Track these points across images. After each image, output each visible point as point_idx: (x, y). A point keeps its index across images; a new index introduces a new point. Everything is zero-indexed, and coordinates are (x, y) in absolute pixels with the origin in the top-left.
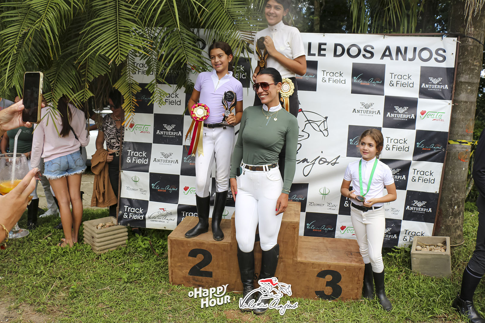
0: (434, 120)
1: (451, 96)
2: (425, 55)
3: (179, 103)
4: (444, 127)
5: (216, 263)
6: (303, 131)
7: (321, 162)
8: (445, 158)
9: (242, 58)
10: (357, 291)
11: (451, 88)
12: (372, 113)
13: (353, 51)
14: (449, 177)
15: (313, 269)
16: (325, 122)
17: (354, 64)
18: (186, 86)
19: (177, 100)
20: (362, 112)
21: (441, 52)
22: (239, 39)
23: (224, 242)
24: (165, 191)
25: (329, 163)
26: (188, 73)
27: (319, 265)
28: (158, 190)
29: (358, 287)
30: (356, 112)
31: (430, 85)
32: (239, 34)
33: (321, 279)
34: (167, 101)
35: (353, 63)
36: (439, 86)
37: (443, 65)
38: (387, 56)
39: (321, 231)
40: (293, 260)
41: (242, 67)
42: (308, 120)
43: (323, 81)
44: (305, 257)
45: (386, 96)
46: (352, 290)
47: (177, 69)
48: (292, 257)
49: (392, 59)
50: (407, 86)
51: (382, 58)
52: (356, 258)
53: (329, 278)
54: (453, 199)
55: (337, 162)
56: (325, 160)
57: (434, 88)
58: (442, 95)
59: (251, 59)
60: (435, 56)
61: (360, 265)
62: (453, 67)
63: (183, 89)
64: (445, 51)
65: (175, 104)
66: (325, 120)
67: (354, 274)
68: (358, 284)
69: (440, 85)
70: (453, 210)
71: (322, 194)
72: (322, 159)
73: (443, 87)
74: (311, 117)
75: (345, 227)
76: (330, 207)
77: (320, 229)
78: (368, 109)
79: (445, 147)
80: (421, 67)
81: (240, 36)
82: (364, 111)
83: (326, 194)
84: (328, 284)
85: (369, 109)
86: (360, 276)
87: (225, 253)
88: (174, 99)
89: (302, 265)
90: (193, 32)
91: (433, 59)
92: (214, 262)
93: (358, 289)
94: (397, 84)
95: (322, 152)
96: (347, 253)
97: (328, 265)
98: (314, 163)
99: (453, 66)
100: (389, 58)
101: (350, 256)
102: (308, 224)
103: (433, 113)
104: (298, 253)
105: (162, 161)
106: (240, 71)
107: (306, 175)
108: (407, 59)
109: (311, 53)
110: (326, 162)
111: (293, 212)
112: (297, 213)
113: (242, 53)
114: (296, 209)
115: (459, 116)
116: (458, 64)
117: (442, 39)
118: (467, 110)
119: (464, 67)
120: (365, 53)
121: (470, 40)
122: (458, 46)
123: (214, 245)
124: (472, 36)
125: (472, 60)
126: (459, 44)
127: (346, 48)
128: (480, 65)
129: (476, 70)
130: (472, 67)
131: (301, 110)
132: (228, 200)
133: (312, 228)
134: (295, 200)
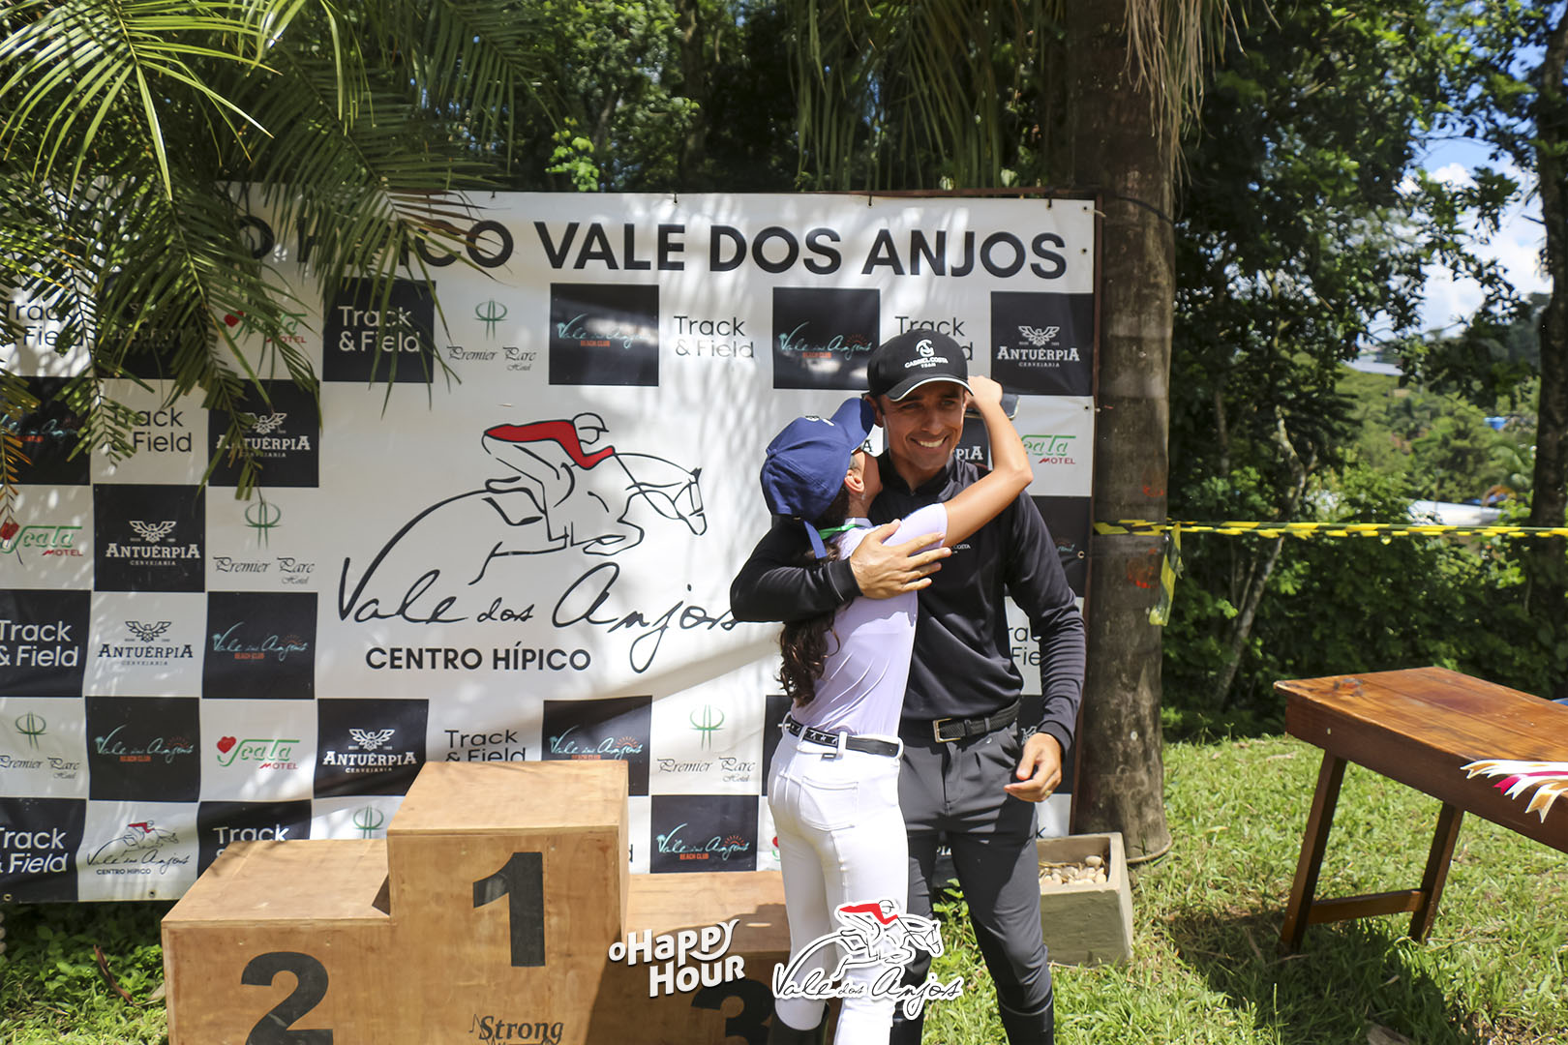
0: (1045, 460)
1: (1091, 384)
2: (1002, 255)
3: (184, 444)
4: (1076, 481)
6: (620, 520)
7: (689, 621)
8: (1088, 581)
9: (401, 282)
11: (1086, 357)
13: (776, 249)
14: (1106, 640)
16: (694, 486)
17: (779, 294)
18: (208, 382)
19: (179, 432)
21: (1048, 246)
22: (385, 216)
23: (369, 921)
24: (148, 759)
25: (714, 622)
26: (215, 339)
28: (123, 759)
31: (1024, 351)
32: (384, 200)
33: (707, 1012)
34: (139, 437)
35: (774, 289)
36: (1050, 354)
37: (1060, 286)
38: (883, 262)
39: (706, 856)
40: (609, 959)
41: (405, 312)
42: (637, 485)
43: (681, 351)
47: (171, 325)
48: (603, 948)
49: (899, 271)
51: (867, 270)
54: (1124, 710)
56: (700, 614)
57: (1037, 361)
58: (1062, 382)
59: (434, 283)
60: (1031, 257)
62: (1090, 290)
63: (198, 394)
64: (1060, 243)
65: (169, 446)
66: (693, 479)
69: (1055, 349)
70: (1125, 745)
71: (699, 728)
72: (692, 612)
73: (1063, 357)
76: (731, 773)
77: (704, 852)
79: (1084, 546)
80: (994, 295)
81: (389, 208)
83: (714, 728)
84: (733, 1027)
87: (372, 956)
88: (165, 432)
90: (225, 196)
91: (1026, 268)
92: (336, 994)
95: (689, 588)
98: (663, 628)
99: (1087, 287)
100: (890, 268)
102: (661, 838)
103: (1039, 441)
105: (132, 652)
106: (398, 329)
107: (640, 668)
108: (948, 270)
109: (636, 259)
110: (705, 619)
111: (597, 795)
112: (611, 796)
113: (401, 264)
114: (610, 786)
115: (1120, 446)
116: (1104, 280)
117: (1050, 206)
118: (1142, 424)
119: (1121, 291)
120: (811, 255)
121: (1131, 207)
122: (1100, 227)
123: (334, 932)
124: (1137, 197)
125: (1141, 269)
126: (1100, 221)
127: (750, 239)
128: (1168, 284)
129: (1159, 299)
130: (1144, 291)
131: (610, 452)
132: (379, 773)
133: (678, 849)
134: (611, 757)
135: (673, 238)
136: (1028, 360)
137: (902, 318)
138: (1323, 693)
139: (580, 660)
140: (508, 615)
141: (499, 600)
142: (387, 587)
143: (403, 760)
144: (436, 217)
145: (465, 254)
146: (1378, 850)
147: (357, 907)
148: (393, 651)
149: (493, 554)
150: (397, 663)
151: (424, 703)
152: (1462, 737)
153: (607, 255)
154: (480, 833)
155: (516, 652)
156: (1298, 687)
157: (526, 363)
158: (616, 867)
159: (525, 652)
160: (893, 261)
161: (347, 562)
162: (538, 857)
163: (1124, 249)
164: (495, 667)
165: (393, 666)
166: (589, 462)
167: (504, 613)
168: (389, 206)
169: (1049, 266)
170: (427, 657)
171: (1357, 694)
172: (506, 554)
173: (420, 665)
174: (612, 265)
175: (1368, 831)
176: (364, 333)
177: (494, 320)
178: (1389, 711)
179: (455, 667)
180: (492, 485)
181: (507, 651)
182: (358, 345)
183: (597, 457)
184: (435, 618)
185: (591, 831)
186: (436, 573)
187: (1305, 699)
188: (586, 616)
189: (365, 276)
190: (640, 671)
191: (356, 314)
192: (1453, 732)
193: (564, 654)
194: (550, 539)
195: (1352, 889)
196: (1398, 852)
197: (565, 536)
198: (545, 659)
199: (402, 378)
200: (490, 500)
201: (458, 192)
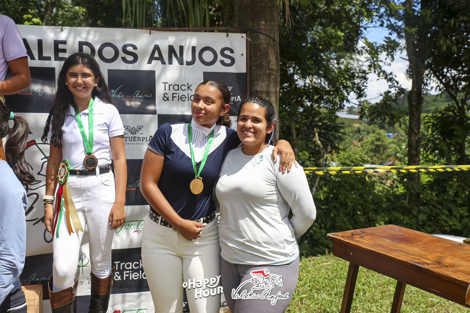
2: (208, 56)
6: (39, 174)
12: (141, 140)
13: (109, 52)
17: (110, 72)
20: (128, 139)
21: (227, 52)
35: (108, 70)
37: (232, 70)
38: (156, 59)
42: (46, 157)
45: (159, 115)
49: (163, 63)
50: (187, 99)
51: (150, 62)
58: (234, 110)
60: (220, 57)
62: (245, 72)
64: (232, 51)
73: (234, 99)
75: (120, 311)
78: (135, 135)
80: (204, 73)
82: (130, 138)
83: (85, 266)
85: (138, 135)
91: (218, 62)
94: (173, 97)
99: (244, 70)
100: (159, 62)
108: (185, 63)
109: (44, 55)
116: (251, 67)
117: (227, 36)
119: (258, 72)
120: (124, 55)
121: (261, 36)
122: (248, 45)
124: (264, 32)
125: (266, 62)
126: (248, 43)
127: (97, 47)
128: (277, 69)
129: (273, 75)
130: (268, 72)
134: (35, 283)
135: (61, 46)
137: (165, 83)
138: (348, 238)
152: (408, 254)
153: (30, 53)
156: (337, 235)
160: (161, 58)
163: (259, 54)
169: (227, 61)
171: (361, 237)
174: (33, 58)
178: (376, 244)
183: (28, 145)
187: (340, 240)
190: (49, 242)
192: (403, 252)
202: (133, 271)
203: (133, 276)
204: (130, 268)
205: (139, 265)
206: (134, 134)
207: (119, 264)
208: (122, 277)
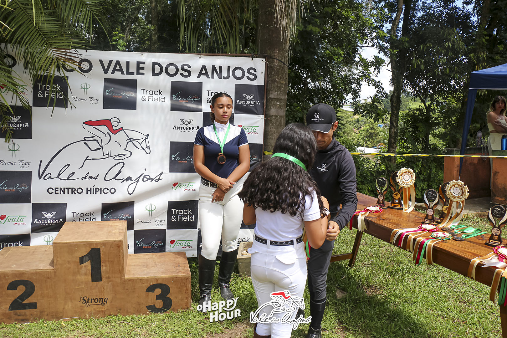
0: (250, 133)
1: (263, 111)
2: (238, 73)
4: (259, 139)
5: (41, 292)
6: (125, 150)
7: (145, 179)
10: (186, 300)
11: (262, 104)
12: (192, 129)
13: (172, 70)
15: (142, 285)
16: (147, 140)
17: (172, 83)
20: (182, 128)
21: (252, 71)
23: (47, 269)
25: (153, 179)
27: (147, 280)
29: (187, 296)
30: (177, 128)
31: (244, 101)
33: (150, 293)
35: (171, 81)
36: (252, 102)
37: (254, 83)
38: (203, 74)
39: (151, 247)
40: (121, 279)
41: (58, 86)
42: (129, 139)
43: (143, 99)
44: (133, 274)
46: (182, 300)
48: (119, 276)
49: (208, 77)
51: (199, 77)
52: (183, 269)
53: (158, 291)
55: (160, 178)
56: (148, 177)
57: (248, 104)
58: (255, 111)
59: (68, 77)
60: (247, 74)
61: (187, 276)
62: (264, 84)
64: (255, 70)
66: (146, 138)
67: (181, 284)
68: (187, 294)
69: (253, 101)
71: (148, 211)
72: (146, 177)
73: (255, 103)
74: (132, 135)
75: (174, 241)
76: (158, 223)
77: (150, 246)
79: (261, 158)
80: (236, 85)
82: (184, 128)
83: (153, 211)
84: (158, 297)
85: (189, 126)
86: (188, 286)
87: (48, 280)
89: (130, 282)
91: (245, 77)
92: (37, 292)
93: (187, 298)
95: (145, 169)
96: (174, 265)
97: (156, 279)
98: (138, 181)
100: (205, 76)
101: (178, 268)
102: (137, 242)
103: (249, 127)
104: (126, 271)
106: (56, 91)
107: (130, 193)
108: (223, 78)
109: (130, 72)
110: (150, 179)
111: (117, 231)
112: (121, 231)
113: (57, 71)
114: (121, 228)
115: (271, 129)
116: (268, 82)
117: (252, 59)
118: (278, 123)
119: (272, 85)
120: (182, 72)
121: (275, 61)
123: (36, 273)
124: (277, 58)
125: (278, 79)
126: (266, 65)
127: (164, 67)
128: (286, 83)
129: (283, 87)
130: (279, 85)
131: (122, 129)
132: (51, 225)
133: (142, 245)
134: (122, 219)
135: (141, 66)
136: (245, 104)
137: (209, 91)
139: (113, 191)
140: (91, 178)
141: (88, 173)
142: (53, 169)
143: (59, 221)
144: (68, 57)
145: (78, 69)
146: (342, 243)
147: (44, 265)
148: (56, 188)
149: (86, 159)
150: (57, 192)
151: (65, 204)
153: (121, 70)
154: (81, 243)
155: (93, 188)
157: (96, 102)
158: (123, 252)
159: (96, 188)
161: (41, 161)
162: (99, 249)
163: (273, 73)
164: (87, 193)
165: (56, 193)
166: (115, 132)
167: (90, 177)
168: (52, 53)
169: (252, 77)
170: (66, 190)
172: (90, 159)
173: (64, 193)
174: (123, 73)
175: (340, 238)
176: (46, 92)
177: (86, 89)
179: (75, 193)
180: (86, 139)
181: (91, 188)
182: (44, 95)
183: (118, 131)
184: (68, 178)
185: (115, 241)
186: (69, 165)
188: (114, 178)
189: (45, 74)
190: (131, 194)
191: (43, 86)
193: (108, 189)
194: (103, 155)
195: (334, 254)
196: (347, 243)
197: (108, 154)
198: (102, 191)
199: (57, 106)
200: (85, 143)
201: (74, 50)
202: (184, 215)
203: (184, 219)
204: (182, 213)
205: (188, 212)
206: (187, 125)
207: (175, 211)
208: (177, 219)
